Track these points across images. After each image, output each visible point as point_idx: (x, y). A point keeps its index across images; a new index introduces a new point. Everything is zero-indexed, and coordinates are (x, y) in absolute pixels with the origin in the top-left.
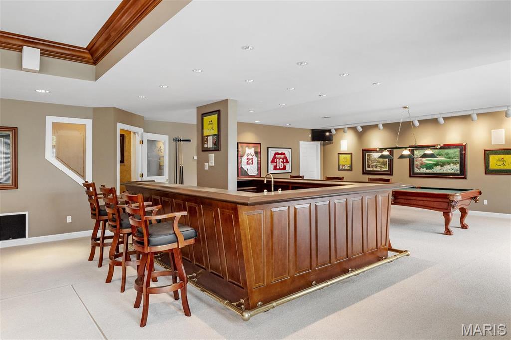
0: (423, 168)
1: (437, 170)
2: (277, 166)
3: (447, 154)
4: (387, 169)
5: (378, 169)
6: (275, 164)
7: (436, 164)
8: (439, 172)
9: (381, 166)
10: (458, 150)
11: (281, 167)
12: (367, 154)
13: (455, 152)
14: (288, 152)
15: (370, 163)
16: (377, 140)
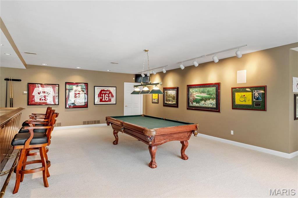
0: (194, 102)
1: (202, 104)
2: (102, 99)
3: (208, 91)
4: (175, 103)
5: (170, 103)
6: (101, 98)
7: (202, 100)
8: (203, 106)
9: (172, 100)
10: (214, 88)
11: (106, 100)
12: (165, 91)
13: (213, 90)
14: (113, 90)
15: (167, 98)
16: (171, 82)
